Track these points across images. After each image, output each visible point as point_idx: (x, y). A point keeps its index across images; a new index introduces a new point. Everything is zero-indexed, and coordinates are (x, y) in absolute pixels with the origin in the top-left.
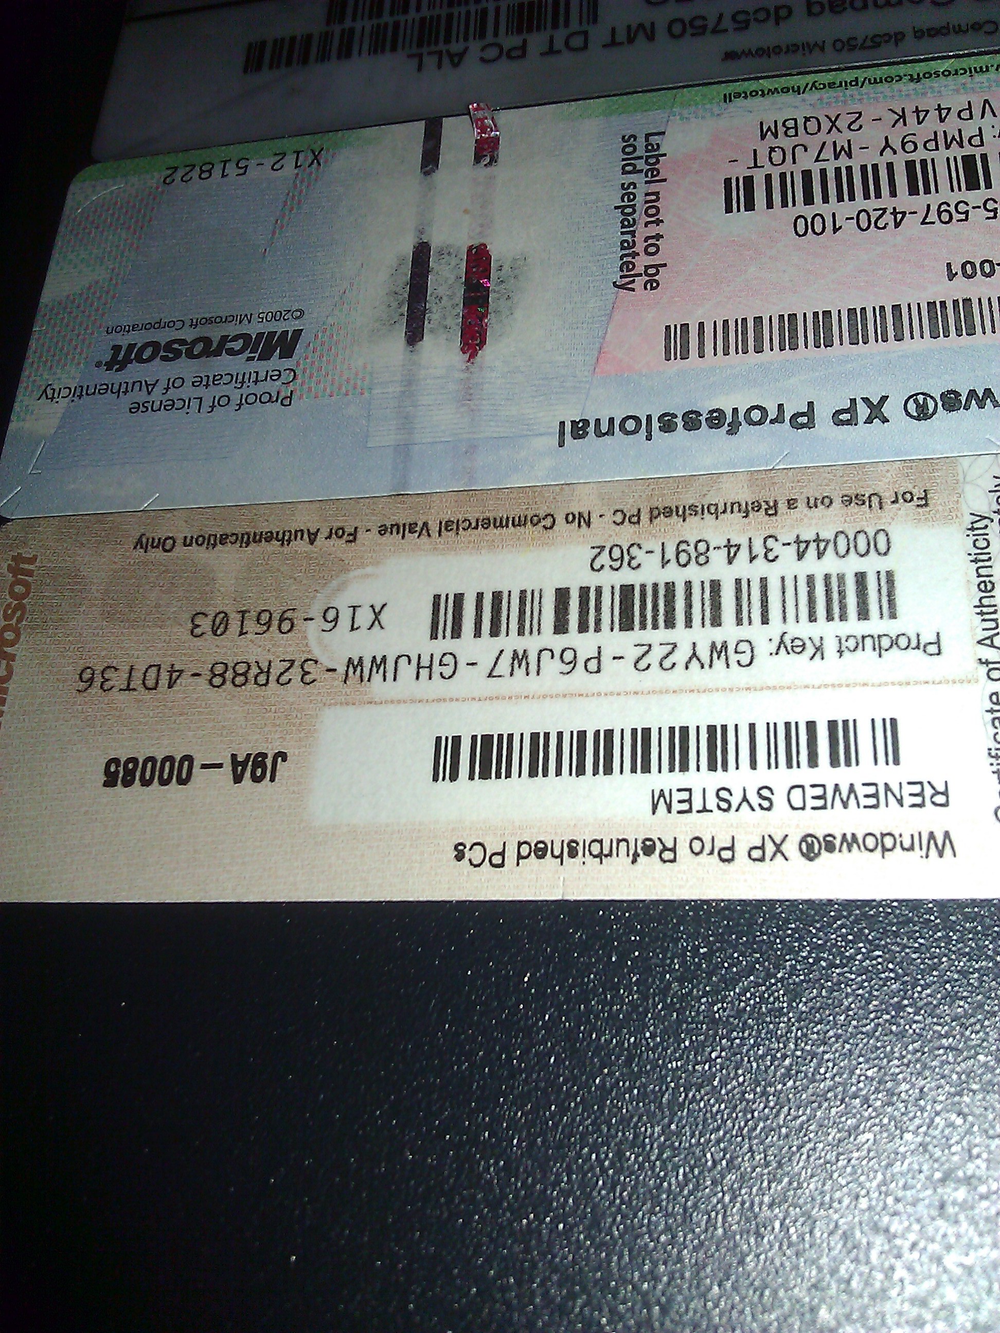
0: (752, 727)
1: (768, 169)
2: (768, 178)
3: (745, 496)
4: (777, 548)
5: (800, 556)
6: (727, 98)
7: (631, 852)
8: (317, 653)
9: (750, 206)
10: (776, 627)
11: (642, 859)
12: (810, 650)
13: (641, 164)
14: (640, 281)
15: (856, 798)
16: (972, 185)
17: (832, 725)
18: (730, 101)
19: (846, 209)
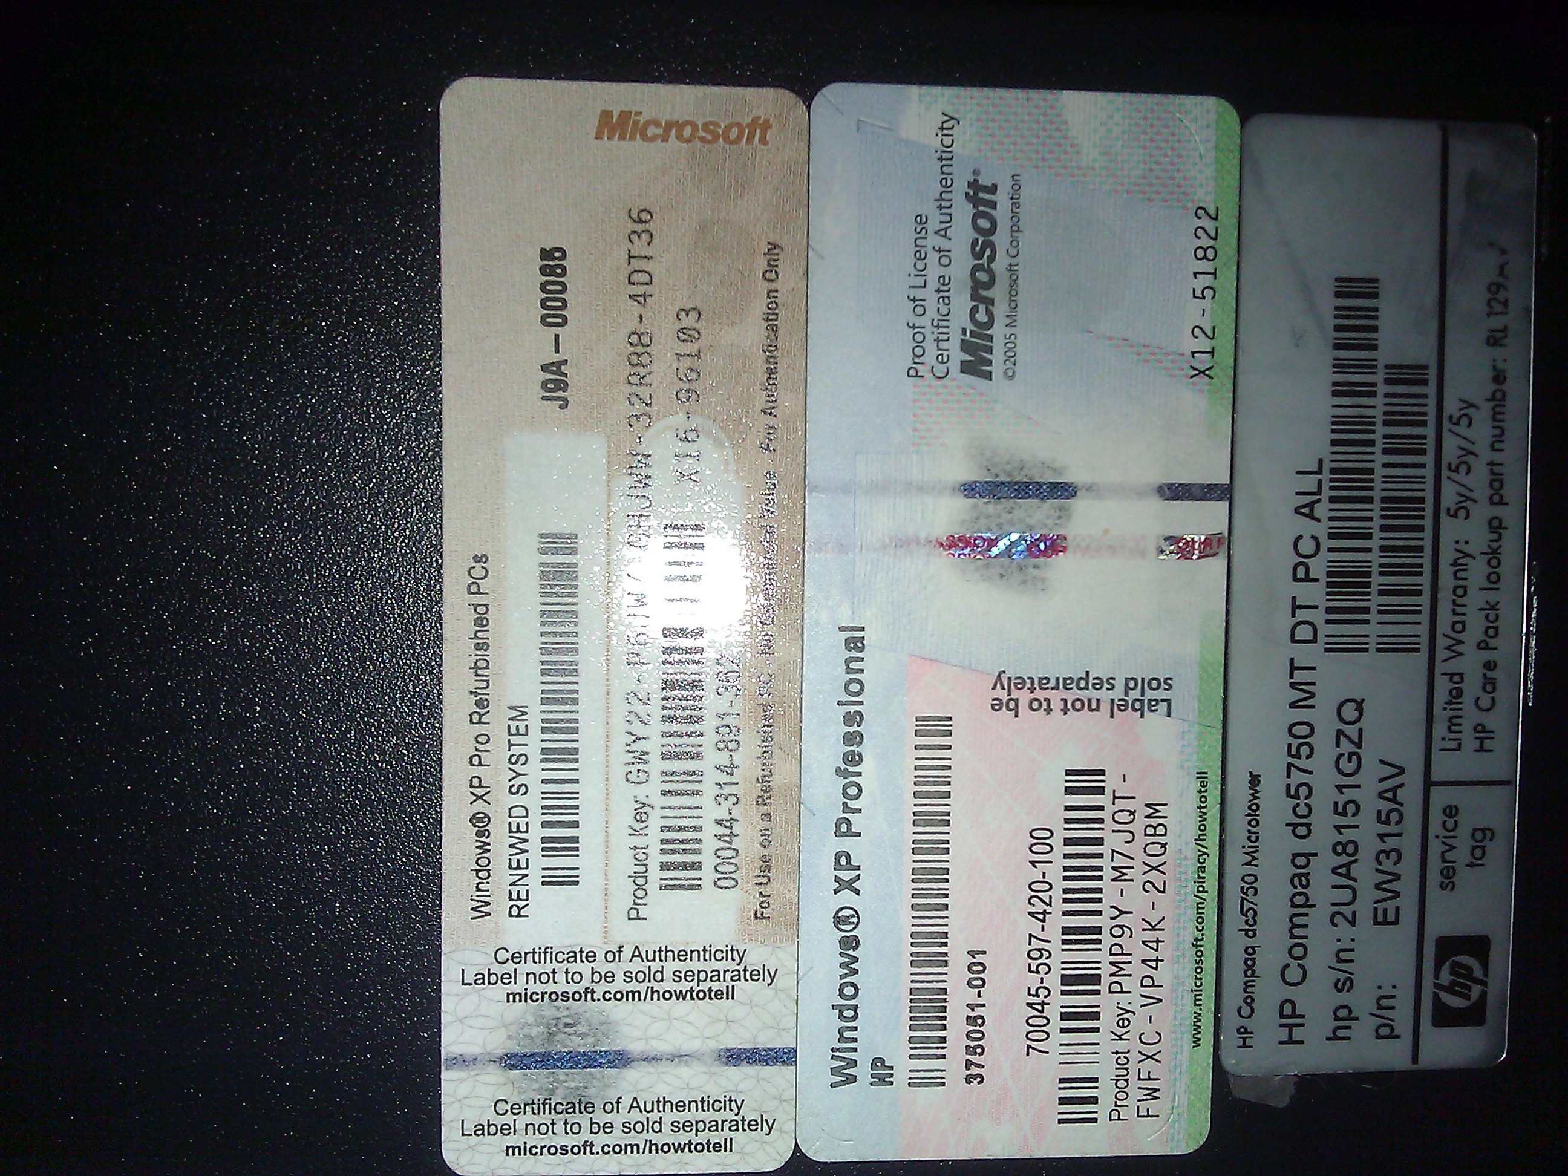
0: (577, 781)
1: (1110, 809)
2: (1101, 808)
3: (776, 781)
4: (727, 805)
5: (718, 822)
6: (1201, 776)
7: (479, 691)
8: (657, 426)
9: (1069, 791)
10: (659, 801)
11: (474, 699)
12: (637, 826)
13: (1135, 694)
14: (1003, 695)
15: (517, 854)
16: (1066, 980)
17: (576, 840)
18: (1198, 778)
19: (1055, 873)
